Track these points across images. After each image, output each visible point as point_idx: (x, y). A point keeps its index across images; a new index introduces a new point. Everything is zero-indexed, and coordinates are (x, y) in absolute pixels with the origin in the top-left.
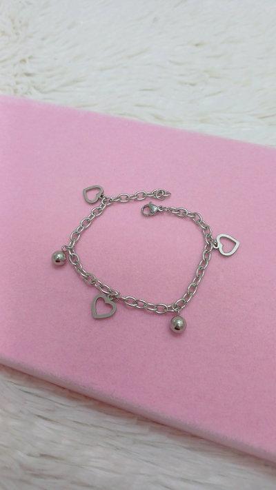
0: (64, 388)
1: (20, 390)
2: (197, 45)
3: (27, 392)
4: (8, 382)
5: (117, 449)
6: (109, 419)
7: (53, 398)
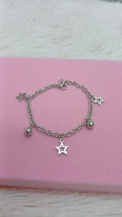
0: (36, 189)
1: (14, 196)
2: (56, 27)
3: (17, 196)
4: (6, 193)
5: (72, 210)
6: (64, 197)
7: (32, 195)
